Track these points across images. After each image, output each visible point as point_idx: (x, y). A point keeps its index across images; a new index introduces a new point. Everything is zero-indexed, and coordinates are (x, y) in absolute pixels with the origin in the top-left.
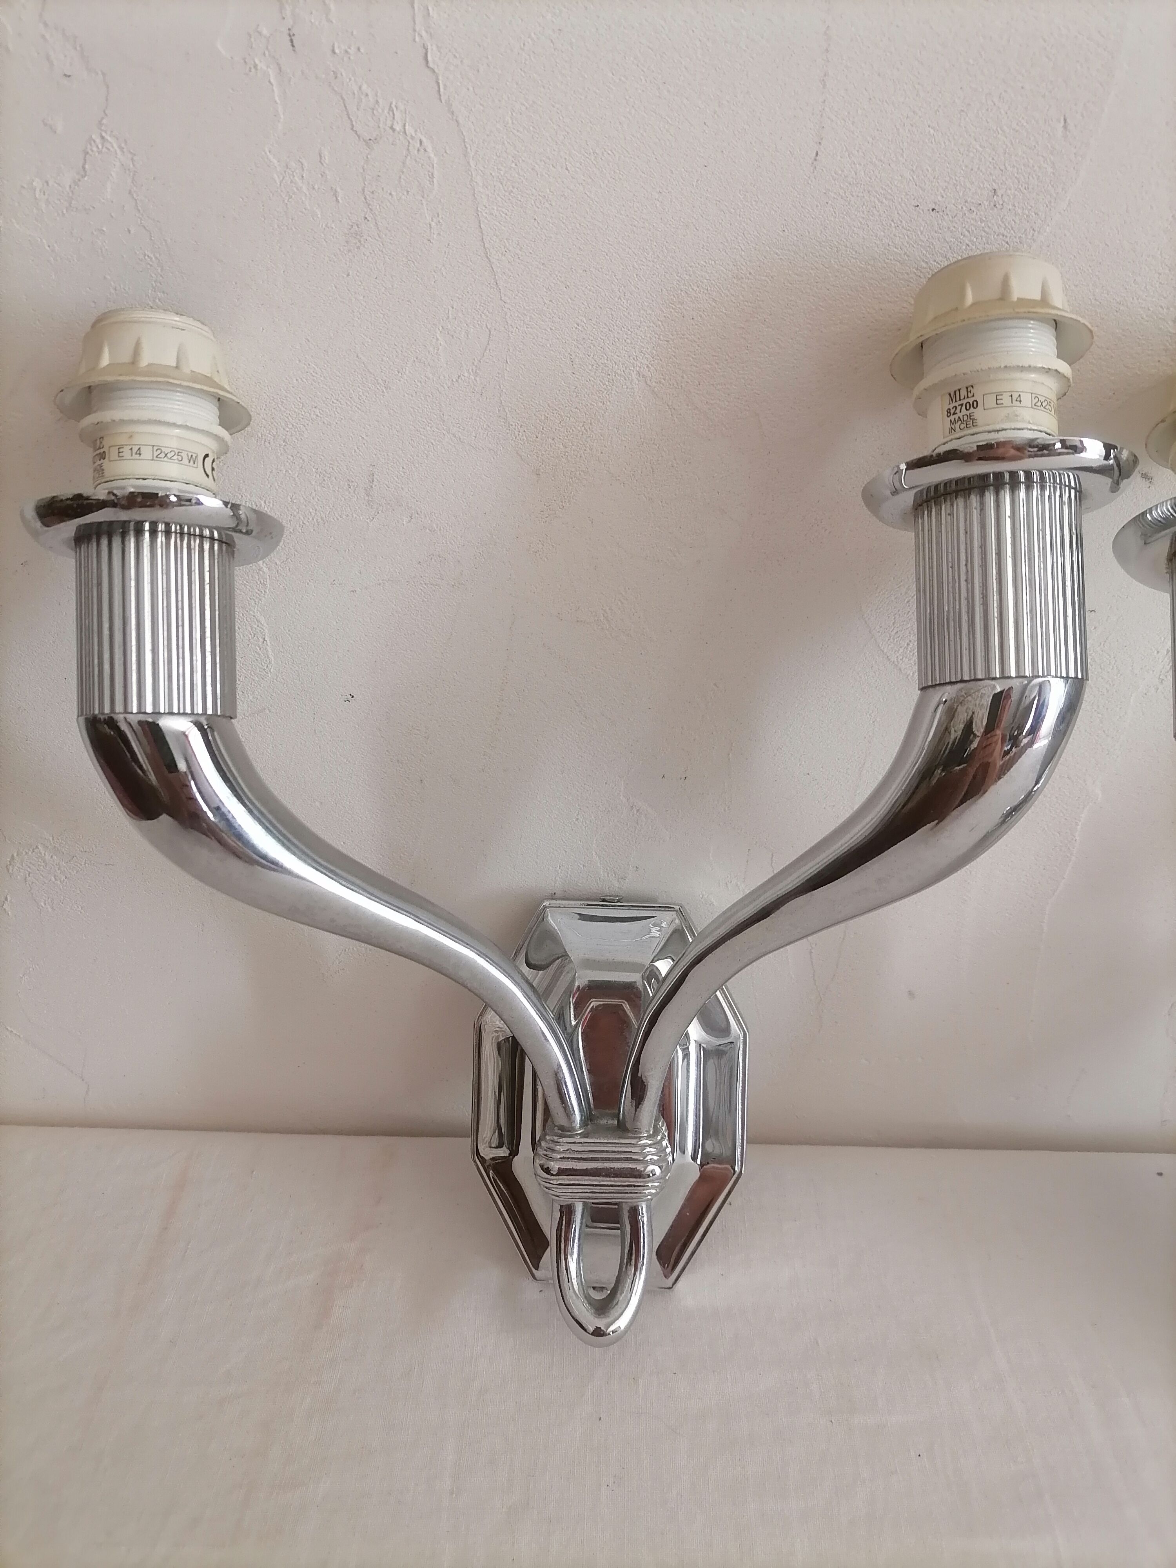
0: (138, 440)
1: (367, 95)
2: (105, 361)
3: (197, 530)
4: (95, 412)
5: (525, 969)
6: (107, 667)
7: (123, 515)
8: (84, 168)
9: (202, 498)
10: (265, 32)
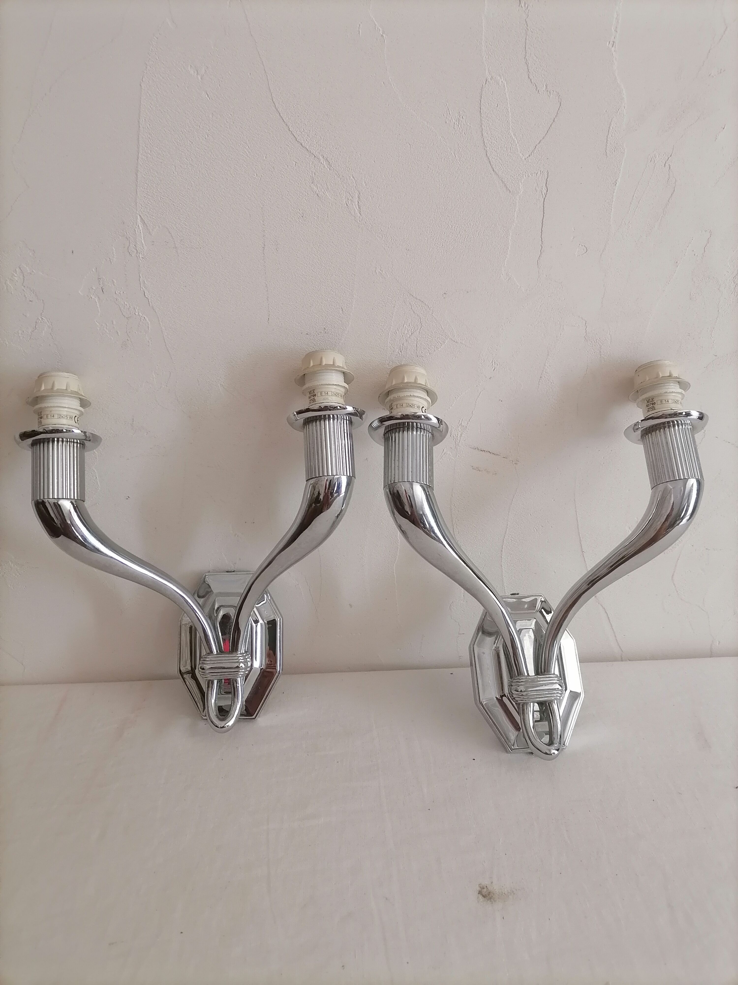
0: (53, 413)
1: (127, 305)
2: (43, 388)
3: (72, 440)
4: (39, 404)
5: (197, 598)
6: (42, 484)
7: (48, 436)
8: (35, 327)
9: (74, 430)
10: (94, 288)
